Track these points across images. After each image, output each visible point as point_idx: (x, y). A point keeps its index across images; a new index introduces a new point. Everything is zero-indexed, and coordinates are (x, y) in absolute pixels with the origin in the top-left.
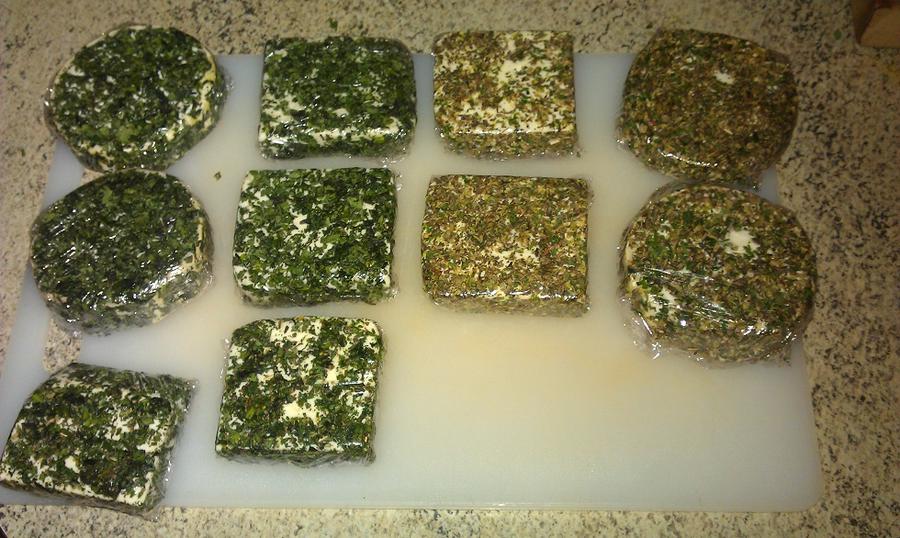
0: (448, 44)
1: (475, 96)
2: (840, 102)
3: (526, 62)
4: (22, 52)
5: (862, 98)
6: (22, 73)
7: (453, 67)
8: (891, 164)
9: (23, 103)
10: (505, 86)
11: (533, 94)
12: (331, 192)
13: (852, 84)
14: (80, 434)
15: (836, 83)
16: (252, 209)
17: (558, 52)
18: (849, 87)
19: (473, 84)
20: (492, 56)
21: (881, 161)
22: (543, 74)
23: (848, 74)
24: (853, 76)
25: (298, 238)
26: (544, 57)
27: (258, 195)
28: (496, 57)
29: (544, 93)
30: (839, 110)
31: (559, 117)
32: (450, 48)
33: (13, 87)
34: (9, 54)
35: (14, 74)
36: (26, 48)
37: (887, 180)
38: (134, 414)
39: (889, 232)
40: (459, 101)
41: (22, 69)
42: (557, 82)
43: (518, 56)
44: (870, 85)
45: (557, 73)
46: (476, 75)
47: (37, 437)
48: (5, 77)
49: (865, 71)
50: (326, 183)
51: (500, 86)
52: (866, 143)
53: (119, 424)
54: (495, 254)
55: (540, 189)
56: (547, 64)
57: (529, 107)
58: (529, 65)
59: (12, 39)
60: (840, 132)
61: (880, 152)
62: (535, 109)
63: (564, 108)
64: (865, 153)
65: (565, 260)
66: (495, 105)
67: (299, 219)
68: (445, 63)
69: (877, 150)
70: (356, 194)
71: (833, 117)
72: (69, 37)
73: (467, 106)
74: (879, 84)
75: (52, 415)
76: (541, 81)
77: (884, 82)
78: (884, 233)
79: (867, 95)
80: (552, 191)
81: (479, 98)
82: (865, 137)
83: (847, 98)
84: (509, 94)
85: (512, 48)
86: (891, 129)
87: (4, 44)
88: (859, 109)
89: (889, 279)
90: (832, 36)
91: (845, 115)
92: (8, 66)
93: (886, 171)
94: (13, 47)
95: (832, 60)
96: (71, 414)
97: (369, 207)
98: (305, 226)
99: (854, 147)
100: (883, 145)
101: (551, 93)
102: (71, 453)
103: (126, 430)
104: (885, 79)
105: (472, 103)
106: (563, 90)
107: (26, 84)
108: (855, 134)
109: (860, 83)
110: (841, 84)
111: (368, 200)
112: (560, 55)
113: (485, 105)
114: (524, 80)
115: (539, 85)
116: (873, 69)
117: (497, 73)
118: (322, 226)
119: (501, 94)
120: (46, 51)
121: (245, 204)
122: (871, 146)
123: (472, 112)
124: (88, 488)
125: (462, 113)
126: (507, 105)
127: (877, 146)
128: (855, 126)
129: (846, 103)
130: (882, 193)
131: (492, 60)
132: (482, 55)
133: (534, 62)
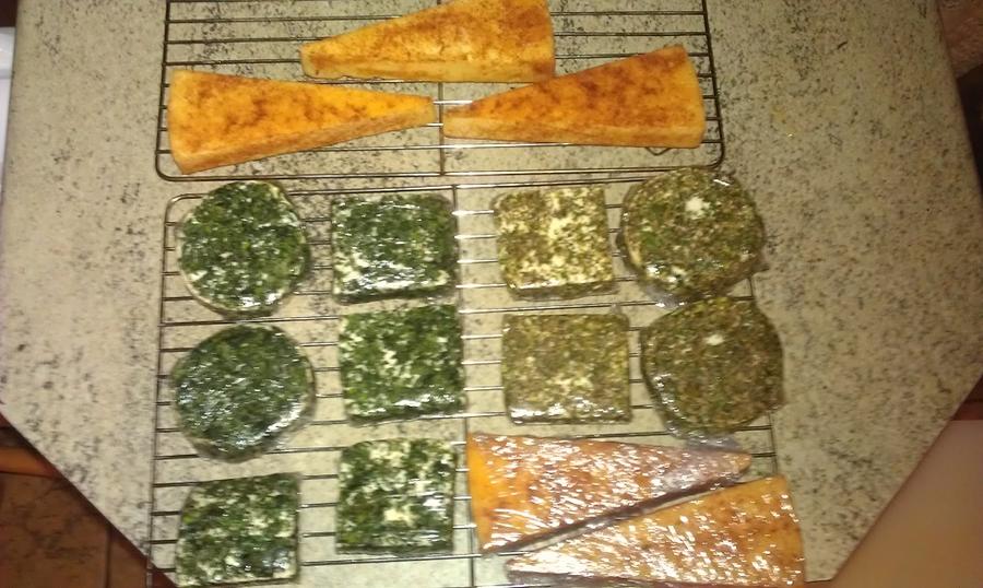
0: (505, 207)
1: (532, 253)
2: (738, 142)
3: (568, 220)
4: (69, 165)
5: (754, 138)
6: (75, 184)
7: (511, 228)
8: (777, 192)
9: (83, 212)
10: (555, 244)
11: (577, 249)
12: (411, 330)
13: (746, 126)
14: (230, 538)
15: (733, 126)
16: (351, 349)
17: (594, 207)
18: (744, 129)
19: (529, 243)
20: (541, 214)
21: (770, 190)
22: (585, 230)
23: (743, 117)
24: (747, 119)
25: (390, 371)
26: (583, 213)
27: (353, 336)
28: (545, 216)
29: (586, 248)
30: (737, 150)
31: (600, 268)
32: (507, 210)
33: (71, 197)
34: (58, 166)
35: (67, 185)
36: (72, 160)
37: (775, 206)
38: (265, 513)
39: (778, 249)
40: (519, 260)
41: (75, 180)
42: (596, 236)
43: (562, 214)
44: (760, 125)
45: (594, 228)
46: (530, 233)
47: (198, 548)
48: (61, 189)
49: (756, 113)
50: (407, 322)
51: (550, 243)
52: (758, 177)
53: (258, 522)
54: (559, 382)
55: (591, 325)
56: (586, 219)
57: (575, 260)
58: (572, 222)
59: (58, 153)
60: (738, 169)
61: (769, 183)
62: (580, 263)
63: (603, 260)
64: (758, 184)
65: (612, 385)
66: (547, 261)
67: (389, 355)
68: (504, 224)
69: (767, 182)
70: (430, 331)
71: (733, 157)
72: (107, 146)
73: (526, 264)
74: (766, 123)
75: (203, 529)
76: (582, 236)
77: (771, 122)
78: (774, 250)
79: (758, 135)
80: (599, 326)
81: (536, 255)
82: (758, 171)
83: (743, 139)
84: (558, 250)
85: (556, 206)
86: (777, 162)
87: (52, 158)
88: (752, 147)
89: (779, 287)
90: (729, 84)
91: (741, 154)
92: (61, 178)
93: (775, 199)
94: (61, 160)
95: (730, 106)
96: (219, 525)
97: (442, 340)
98: (394, 361)
99: (750, 181)
100: (772, 177)
101: (593, 246)
102: (228, 554)
103: (264, 525)
104: (772, 118)
105: (530, 261)
106: (601, 243)
107: (81, 194)
108: (750, 169)
109: (752, 124)
110: (737, 126)
111: (441, 334)
112: (596, 210)
113: (542, 262)
114: (570, 235)
115: (581, 240)
116: (762, 111)
117: (546, 231)
118: (408, 359)
119: (552, 250)
120: (91, 161)
121: (344, 345)
122: (762, 179)
123: (530, 269)
124: (249, 575)
125: (523, 270)
126: (558, 261)
127: (766, 178)
128: (750, 162)
129: (743, 143)
130: (771, 217)
131: (542, 219)
132: (534, 215)
133: (575, 219)
